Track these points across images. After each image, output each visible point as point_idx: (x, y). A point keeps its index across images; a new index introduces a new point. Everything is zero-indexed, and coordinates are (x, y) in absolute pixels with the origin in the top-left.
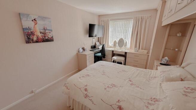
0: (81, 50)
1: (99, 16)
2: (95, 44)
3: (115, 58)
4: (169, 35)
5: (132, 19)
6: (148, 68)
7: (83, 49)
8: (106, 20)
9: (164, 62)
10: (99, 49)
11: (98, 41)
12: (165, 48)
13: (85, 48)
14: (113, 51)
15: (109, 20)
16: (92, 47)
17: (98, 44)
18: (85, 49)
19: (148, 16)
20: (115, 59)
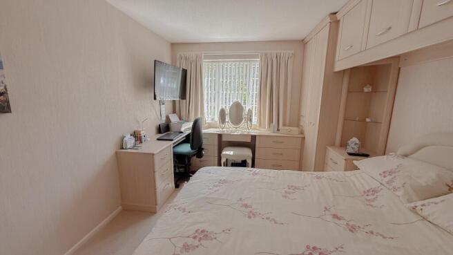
0: (130, 141)
1: (173, 45)
2: (168, 118)
3: (229, 153)
4: (349, 92)
5: (256, 56)
6: (313, 169)
7: (137, 137)
8: (194, 58)
9: (353, 148)
10: (182, 132)
11: (174, 112)
12: (345, 119)
13: (143, 133)
14: (220, 136)
15: (203, 57)
16: (159, 130)
17: (174, 119)
18: (142, 135)
19: (289, 54)
20: (229, 155)
